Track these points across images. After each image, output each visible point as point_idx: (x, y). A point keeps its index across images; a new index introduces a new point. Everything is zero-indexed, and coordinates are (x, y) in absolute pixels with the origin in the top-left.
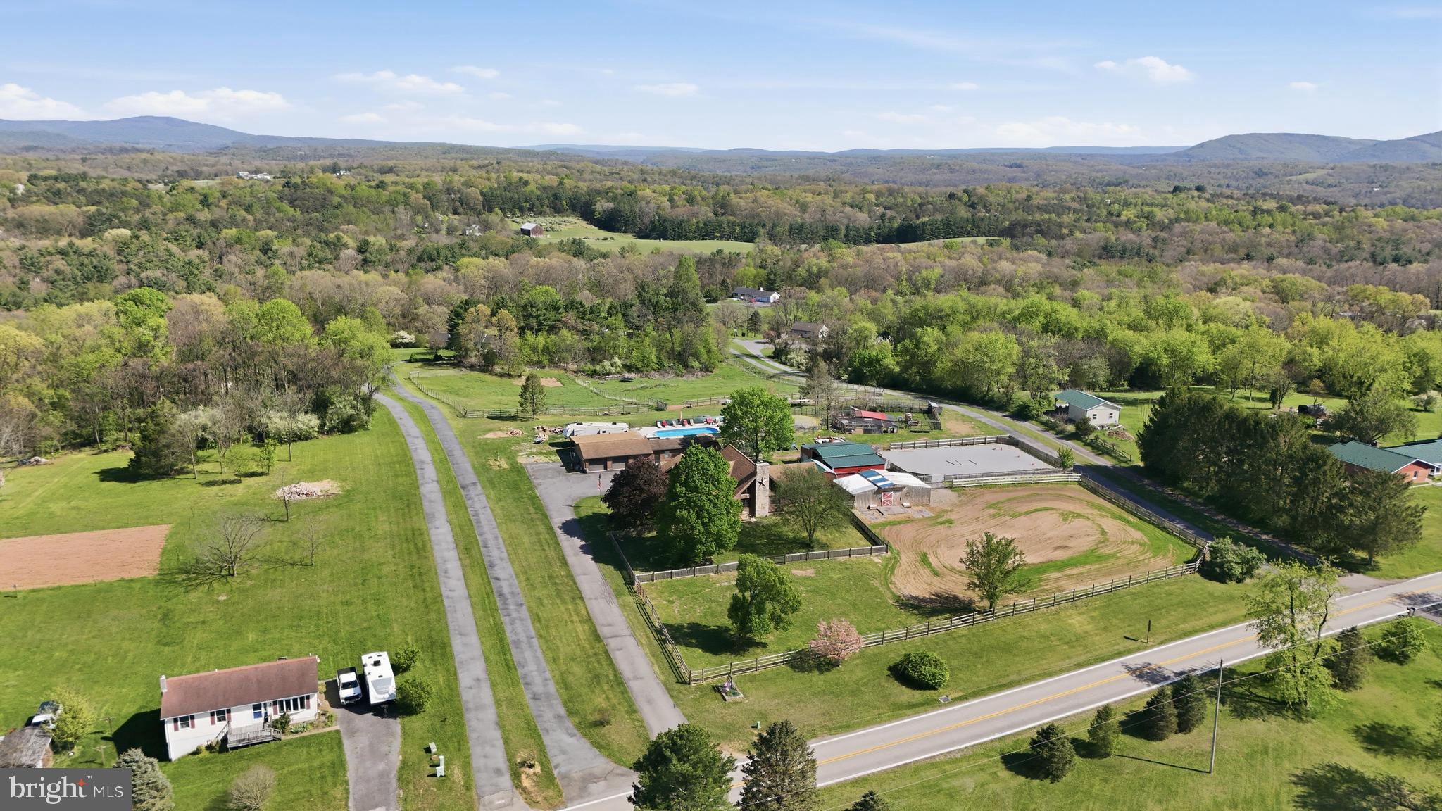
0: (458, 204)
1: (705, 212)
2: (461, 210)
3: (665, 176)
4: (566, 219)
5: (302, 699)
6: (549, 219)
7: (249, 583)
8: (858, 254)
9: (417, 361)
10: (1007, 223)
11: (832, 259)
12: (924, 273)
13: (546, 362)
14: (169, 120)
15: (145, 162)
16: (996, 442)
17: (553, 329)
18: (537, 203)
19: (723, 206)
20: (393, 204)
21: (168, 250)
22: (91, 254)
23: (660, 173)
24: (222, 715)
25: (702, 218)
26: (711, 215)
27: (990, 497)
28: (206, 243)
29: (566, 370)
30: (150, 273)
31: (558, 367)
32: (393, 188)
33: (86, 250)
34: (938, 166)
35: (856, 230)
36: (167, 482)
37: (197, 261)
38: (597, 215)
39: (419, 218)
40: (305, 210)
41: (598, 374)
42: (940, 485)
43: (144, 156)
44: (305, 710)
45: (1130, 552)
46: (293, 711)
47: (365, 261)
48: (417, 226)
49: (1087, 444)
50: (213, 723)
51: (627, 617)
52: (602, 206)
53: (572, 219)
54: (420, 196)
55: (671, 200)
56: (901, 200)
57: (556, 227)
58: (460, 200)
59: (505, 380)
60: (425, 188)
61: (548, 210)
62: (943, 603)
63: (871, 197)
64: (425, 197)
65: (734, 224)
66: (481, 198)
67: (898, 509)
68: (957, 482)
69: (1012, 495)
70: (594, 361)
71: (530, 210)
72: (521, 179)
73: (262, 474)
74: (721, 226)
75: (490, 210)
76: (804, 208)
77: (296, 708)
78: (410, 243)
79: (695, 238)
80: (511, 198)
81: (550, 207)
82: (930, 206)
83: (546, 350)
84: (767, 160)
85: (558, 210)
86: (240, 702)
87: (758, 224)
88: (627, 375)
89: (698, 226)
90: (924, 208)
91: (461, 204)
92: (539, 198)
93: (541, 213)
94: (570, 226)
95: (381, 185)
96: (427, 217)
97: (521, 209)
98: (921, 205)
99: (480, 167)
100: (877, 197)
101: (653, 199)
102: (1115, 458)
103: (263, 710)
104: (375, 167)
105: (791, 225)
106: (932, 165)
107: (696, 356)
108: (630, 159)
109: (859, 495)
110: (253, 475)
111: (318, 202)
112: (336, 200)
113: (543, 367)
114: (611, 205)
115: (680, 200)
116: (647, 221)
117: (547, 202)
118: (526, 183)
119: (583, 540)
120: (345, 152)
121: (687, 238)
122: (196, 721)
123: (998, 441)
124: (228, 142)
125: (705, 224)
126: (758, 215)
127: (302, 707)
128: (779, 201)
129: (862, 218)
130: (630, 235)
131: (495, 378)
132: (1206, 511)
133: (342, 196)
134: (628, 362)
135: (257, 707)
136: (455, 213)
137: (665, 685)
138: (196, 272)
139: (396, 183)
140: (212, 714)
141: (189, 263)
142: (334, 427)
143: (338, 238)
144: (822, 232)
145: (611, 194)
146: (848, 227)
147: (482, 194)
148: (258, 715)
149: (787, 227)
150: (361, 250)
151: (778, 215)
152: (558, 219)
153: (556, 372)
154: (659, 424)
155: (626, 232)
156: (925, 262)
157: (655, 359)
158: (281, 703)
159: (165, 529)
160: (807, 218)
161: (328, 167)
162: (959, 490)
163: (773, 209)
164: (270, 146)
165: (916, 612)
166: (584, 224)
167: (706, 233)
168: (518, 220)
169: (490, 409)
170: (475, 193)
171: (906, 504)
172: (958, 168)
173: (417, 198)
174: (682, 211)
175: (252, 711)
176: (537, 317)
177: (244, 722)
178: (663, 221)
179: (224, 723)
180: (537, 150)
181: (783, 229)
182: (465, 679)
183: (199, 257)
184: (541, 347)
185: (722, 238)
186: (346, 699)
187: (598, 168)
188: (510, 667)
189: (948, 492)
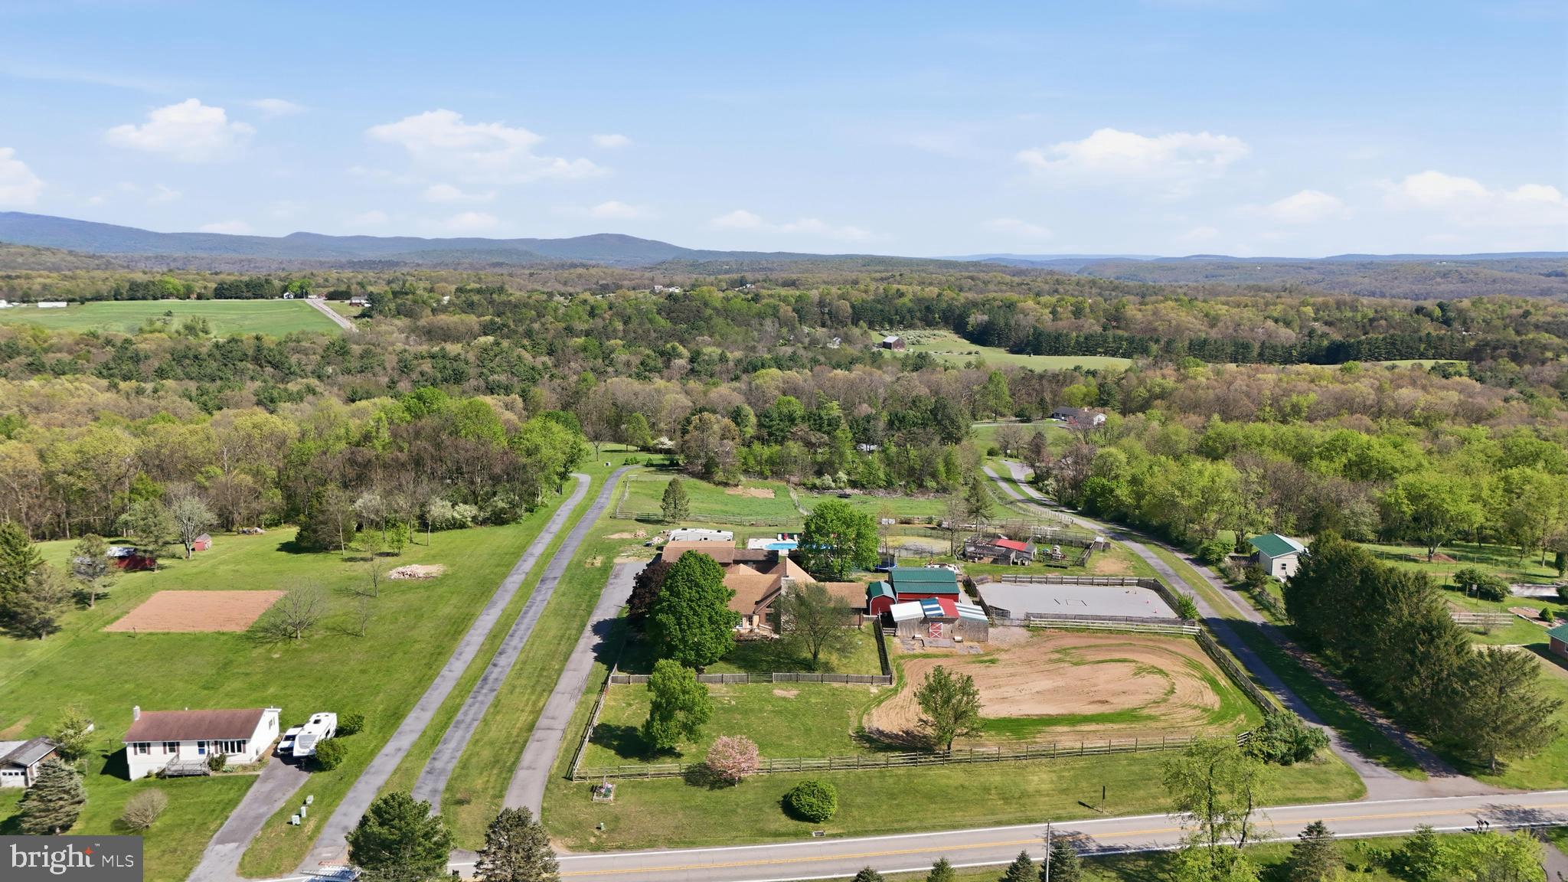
0: (827, 316)
1: (1092, 325)
2: (829, 322)
3: (1083, 286)
4: (936, 332)
5: (239, 743)
6: (918, 332)
7: (306, 646)
8: (1218, 373)
9: (652, 465)
10: (1473, 343)
11: (1182, 379)
12: (1294, 398)
13: (768, 473)
14: (622, 238)
15: (580, 276)
16: (1138, 584)
17: (781, 441)
18: (908, 316)
19: (1116, 318)
20: (761, 316)
21: (519, 357)
22: (456, 358)
23: (1078, 284)
24: (173, 746)
25: (1086, 331)
26: (1098, 329)
27: (1069, 641)
28: (556, 351)
29: (788, 482)
30: (496, 377)
31: (781, 479)
32: (765, 301)
33: (452, 354)
34: (1445, 275)
35: (1274, 348)
36: (321, 556)
37: (541, 367)
38: (970, 328)
39: (785, 330)
40: (675, 322)
41: (817, 488)
42: (1018, 622)
43: (580, 270)
44: (241, 754)
45: (1179, 716)
46: (230, 753)
47: (692, 370)
48: (783, 338)
49: (1253, 597)
50: (165, 753)
51: (576, 713)
52: (977, 318)
53: (942, 332)
54: (790, 308)
55: (1054, 312)
56: (1349, 314)
57: (923, 340)
58: (830, 313)
59: (720, 488)
60: (797, 301)
61: (919, 323)
62: (909, 741)
63: (1309, 311)
64: (794, 310)
65: (1121, 338)
66: (850, 310)
67: (947, 642)
68: (1037, 622)
69: (1093, 641)
70: (819, 473)
71: (900, 322)
72: (898, 290)
73: (397, 555)
74: (1105, 341)
75: (855, 323)
76: (1213, 321)
77: (233, 751)
78: (738, 354)
79: (1076, 354)
80: (882, 311)
81: (921, 320)
82: (1383, 322)
83: (771, 461)
84: (1225, 268)
85: (929, 323)
86: (188, 737)
87: (1151, 339)
88: (848, 491)
89: (1077, 342)
90: (1375, 324)
91: (829, 317)
92: (910, 311)
93: (911, 326)
94: (939, 339)
95: (756, 298)
96: (792, 329)
97: (891, 323)
98: (1371, 321)
99: (882, 279)
100: (1317, 311)
101: (1034, 312)
102: (1273, 615)
103: (206, 747)
104: (780, 281)
105: (1191, 341)
106: (1438, 273)
107: (934, 476)
108: (1056, 268)
109: (903, 622)
110: (388, 554)
111: (691, 315)
112: (709, 311)
113: (766, 478)
114: (986, 318)
115: (1065, 312)
116: (1021, 334)
117: (918, 314)
118: (902, 295)
119: (603, 639)
120: (769, 266)
121: (1065, 354)
122: (152, 749)
123: (1140, 584)
124: (670, 258)
125: (1086, 338)
126: (1155, 330)
127: (239, 750)
128: (1184, 314)
129: (1287, 335)
130: (1003, 350)
131: (711, 486)
132: (1332, 684)
133: (715, 309)
134: (853, 478)
135: (201, 745)
136: (823, 325)
137: (550, 777)
138: (537, 377)
139: (771, 296)
140: (165, 745)
141: (533, 369)
142: (488, 519)
143: (674, 348)
144: (1230, 350)
145: (987, 306)
146: (1263, 343)
147: (853, 307)
148: (202, 751)
149: (1187, 343)
150: (692, 360)
151: (1179, 330)
152: (928, 332)
153: (777, 483)
154: (780, 536)
155: (999, 346)
156: (1303, 385)
157: (882, 476)
158: (221, 743)
159: (281, 594)
160: (1214, 334)
161: (736, 281)
162: (1035, 629)
163: (1174, 323)
164: (701, 261)
165: (867, 745)
166: (955, 337)
167: (1088, 347)
168: (885, 333)
169: (637, 513)
170: (845, 306)
171: (958, 638)
172: (1471, 276)
173: (786, 310)
174: (1065, 323)
175: (196, 748)
176: (770, 427)
177: (190, 756)
178: (1038, 334)
179: (174, 754)
180: (960, 260)
181: (1182, 345)
182: (390, 748)
183: (544, 363)
184: (765, 457)
185: (1106, 354)
186: (282, 749)
187: (1008, 278)
188: (434, 742)
189: (1023, 631)
